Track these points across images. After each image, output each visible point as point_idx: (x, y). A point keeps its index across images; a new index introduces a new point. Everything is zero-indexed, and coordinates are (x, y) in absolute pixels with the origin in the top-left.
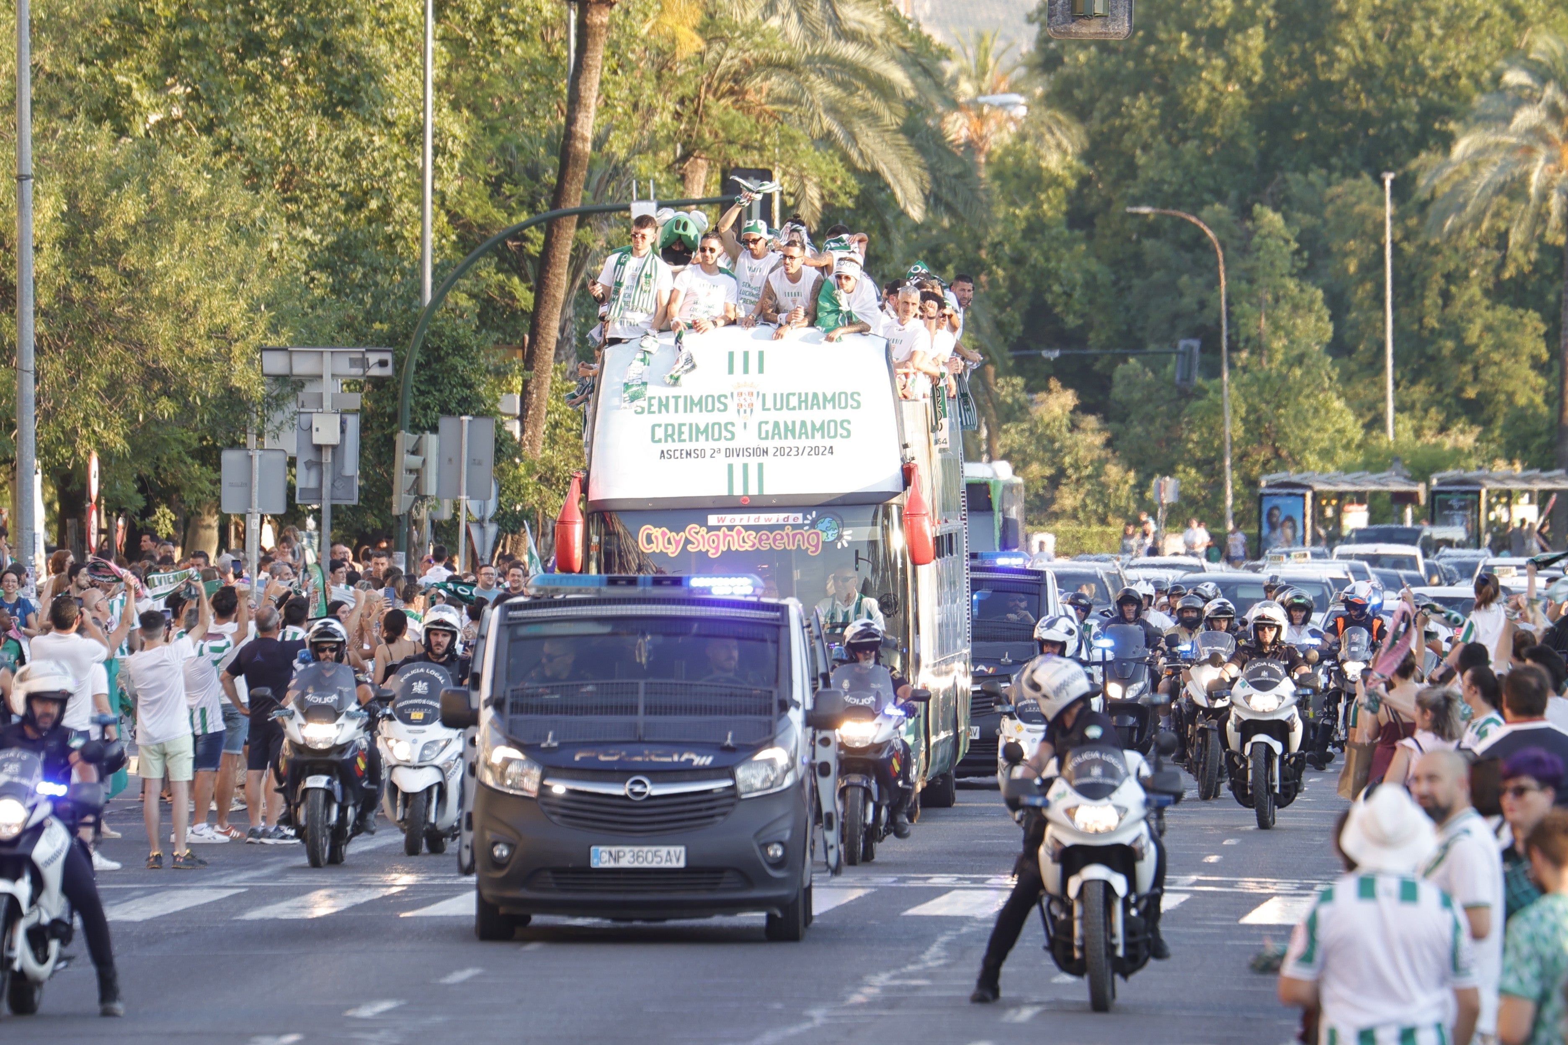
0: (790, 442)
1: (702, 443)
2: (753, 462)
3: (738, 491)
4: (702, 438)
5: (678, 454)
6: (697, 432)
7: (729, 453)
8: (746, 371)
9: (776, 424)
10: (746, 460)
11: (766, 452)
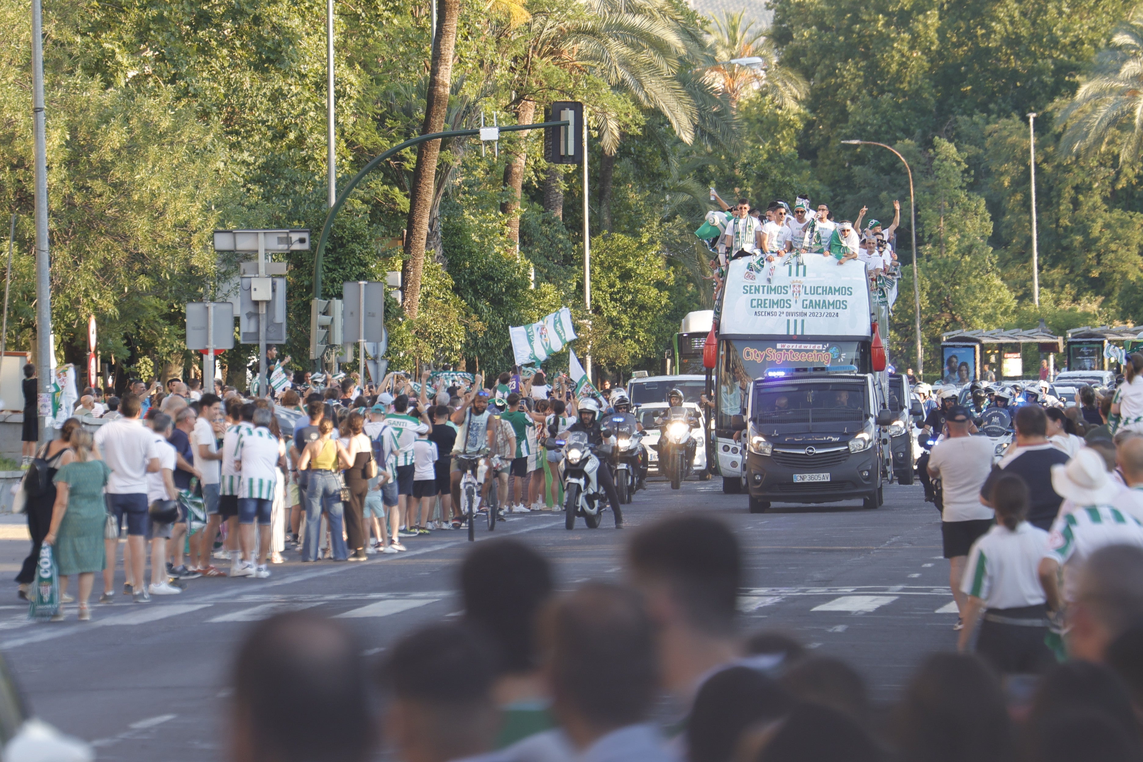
0: (817, 310)
1: (775, 309)
2: (799, 319)
3: (792, 333)
4: (775, 306)
5: (763, 314)
6: (773, 303)
7: (788, 314)
8: (797, 275)
9: (811, 301)
10: (796, 318)
11: (805, 314)
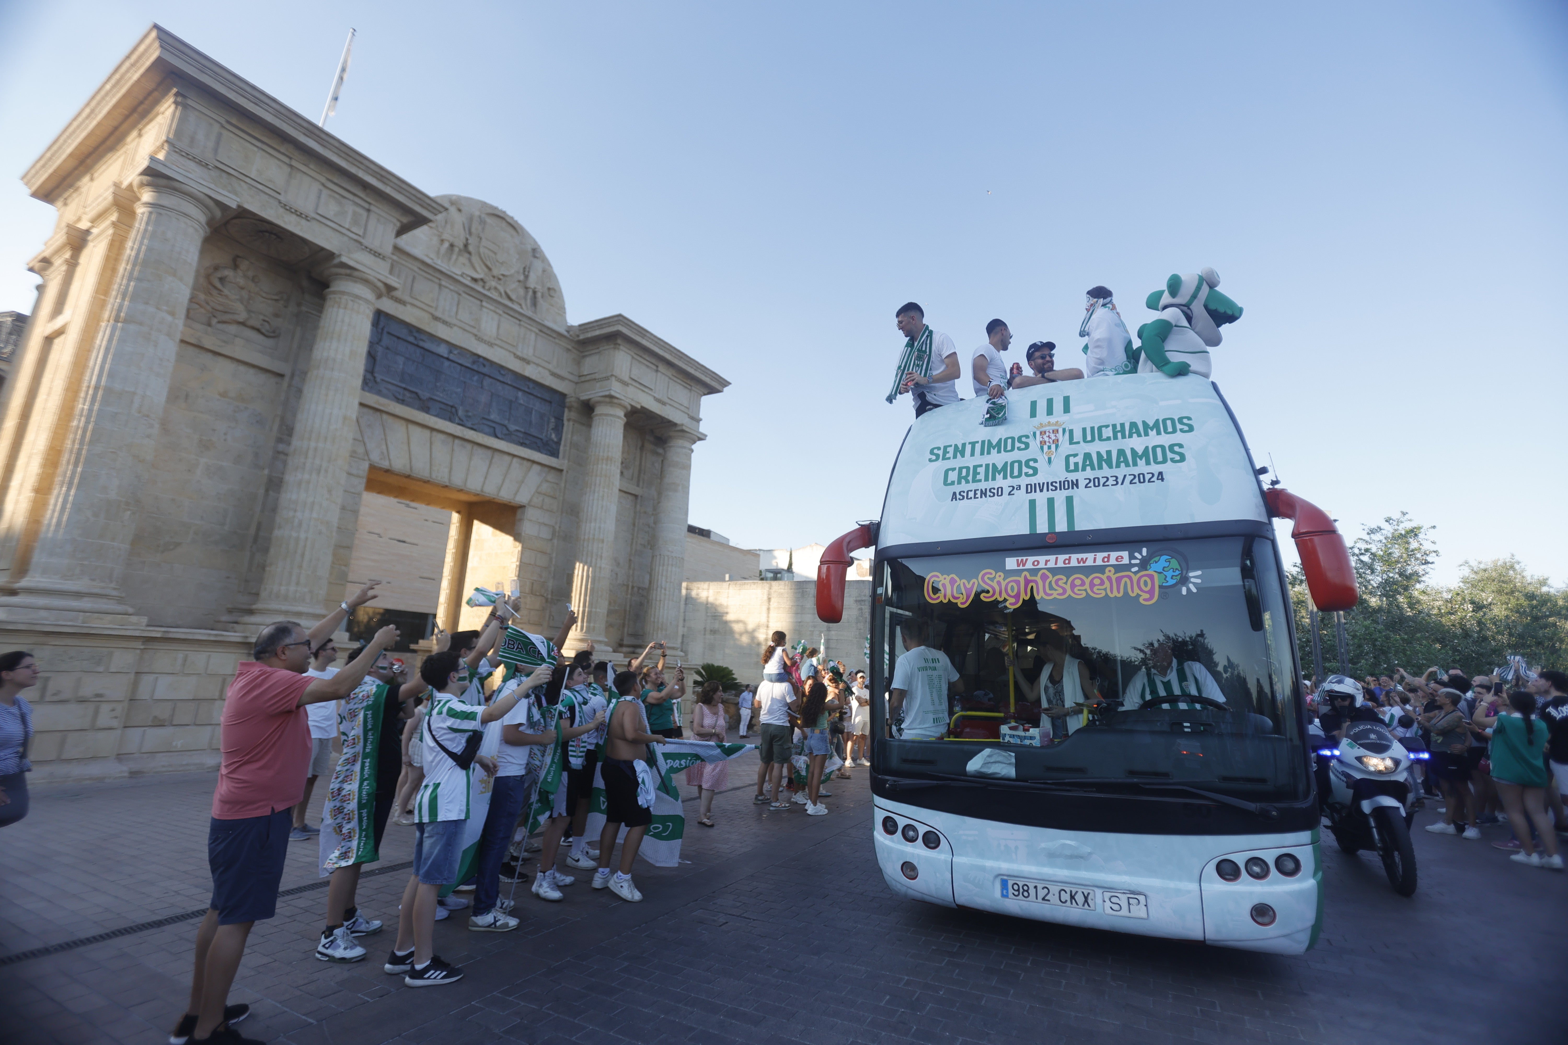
0: (1106, 472)
1: (999, 482)
2: (1060, 496)
3: (1042, 528)
4: (999, 477)
5: (971, 494)
6: (993, 471)
7: (1030, 489)
8: (1050, 413)
9: (1087, 456)
10: (1051, 494)
11: (1075, 484)
